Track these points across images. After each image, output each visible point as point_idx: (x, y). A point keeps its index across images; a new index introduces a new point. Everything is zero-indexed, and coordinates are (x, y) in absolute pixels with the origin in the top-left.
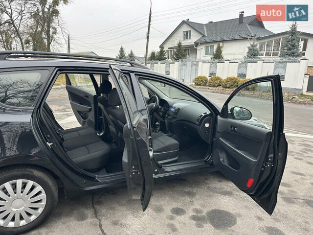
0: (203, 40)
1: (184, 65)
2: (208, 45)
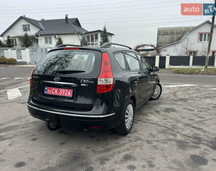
0: (42, 33)
1: (35, 51)
2: (46, 37)
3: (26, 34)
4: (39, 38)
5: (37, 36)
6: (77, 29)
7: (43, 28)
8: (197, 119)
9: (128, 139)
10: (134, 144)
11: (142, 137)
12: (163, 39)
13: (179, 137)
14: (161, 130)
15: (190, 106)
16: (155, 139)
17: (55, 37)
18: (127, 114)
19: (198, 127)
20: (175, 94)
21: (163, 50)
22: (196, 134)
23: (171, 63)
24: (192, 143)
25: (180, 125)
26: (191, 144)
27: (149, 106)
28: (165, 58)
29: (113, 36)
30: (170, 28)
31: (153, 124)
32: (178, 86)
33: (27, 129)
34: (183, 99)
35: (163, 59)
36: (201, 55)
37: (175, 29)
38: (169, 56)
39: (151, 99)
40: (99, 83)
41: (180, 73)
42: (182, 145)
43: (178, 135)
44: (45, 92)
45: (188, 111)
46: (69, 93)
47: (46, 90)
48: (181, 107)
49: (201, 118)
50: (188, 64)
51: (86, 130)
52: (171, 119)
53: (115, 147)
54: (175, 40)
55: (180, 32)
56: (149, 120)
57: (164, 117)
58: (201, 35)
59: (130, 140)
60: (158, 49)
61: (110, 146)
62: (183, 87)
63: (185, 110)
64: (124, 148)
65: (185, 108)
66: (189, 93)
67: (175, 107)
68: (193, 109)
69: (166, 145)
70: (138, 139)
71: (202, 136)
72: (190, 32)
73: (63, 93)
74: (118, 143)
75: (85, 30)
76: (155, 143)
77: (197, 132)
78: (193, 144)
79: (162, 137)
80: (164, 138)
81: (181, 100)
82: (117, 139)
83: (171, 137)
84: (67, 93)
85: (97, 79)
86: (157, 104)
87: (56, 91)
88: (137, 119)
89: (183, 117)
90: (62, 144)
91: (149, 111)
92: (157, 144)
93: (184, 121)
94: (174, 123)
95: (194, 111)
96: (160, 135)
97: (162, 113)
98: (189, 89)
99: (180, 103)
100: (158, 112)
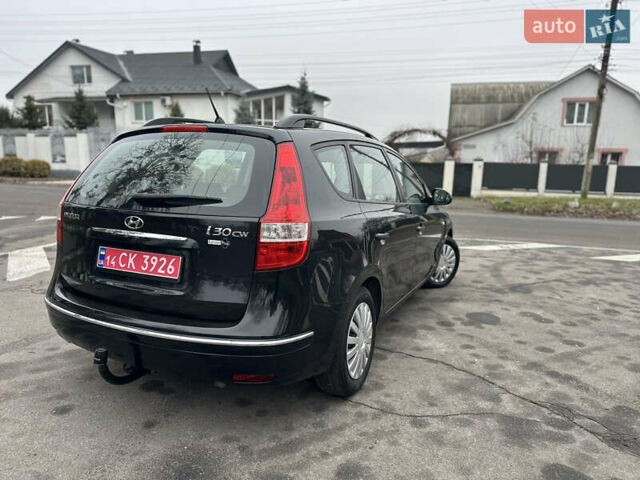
0: (126, 90)
1: (103, 140)
2: (138, 100)
3: (81, 92)
4: (117, 105)
5: (112, 98)
6: (226, 81)
7: (128, 76)
8: (561, 348)
9: (354, 411)
10: (370, 426)
11: (397, 405)
12: (466, 114)
13: (508, 406)
14: (455, 381)
15: (540, 307)
16: (436, 411)
17: (163, 101)
18: (353, 334)
19: (563, 372)
20: (496, 270)
21: (467, 147)
22: (558, 395)
23: (487, 183)
24: (548, 424)
25: (511, 367)
26: (546, 428)
27: (420, 305)
28: (469, 167)
29: (326, 103)
30: (486, 86)
31: (432, 361)
32: (505, 247)
33: (45, 374)
34: (520, 285)
35: (463, 171)
36: (570, 162)
37: (500, 86)
38: (481, 163)
39: (429, 285)
40: (266, 237)
41: (512, 211)
42: (517, 431)
43: (505, 397)
44: (100, 262)
45: (535, 323)
46: (170, 266)
47: (103, 257)
48: (514, 311)
49: (571, 343)
50: (534, 186)
51: (221, 385)
52: (486, 345)
53: (313, 439)
54: (499, 117)
55: (512, 96)
56: (419, 349)
57: (465, 341)
58: (570, 105)
59: (359, 415)
60: (450, 142)
61: (295, 435)
62: (520, 252)
63: (526, 320)
64: (339, 439)
65: (525, 314)
66: (536, 268)
67: (495, 309)
68: (549, 316)
69: (469, 433)
70: (386, 410)
71: (577, 403)
72: (540, 96)
73: (151, 265)
74: (321, 424)
75: (250, 86)
76: (435, 425)
77: (561, 388)
78: (551, 429)
79: (456, 403)
80: (465, 407)
81: (514, 289)
82: (319, 410)
83: (485, 405)
84: (165, 268)
85: (259, 224)
86: (445, 301)
87: (131, 261)
88: (384, 345)
89: (520, 342)
90: (149, 425)
91: (420, 323)
92: (442, 426)
93: (522, 353)
94: (495, 360)
95: (552, 322)
96: (450, 399)
97: (459, 327)
98: (535, 256)
99: (511, 297)
100: (446, 324)
